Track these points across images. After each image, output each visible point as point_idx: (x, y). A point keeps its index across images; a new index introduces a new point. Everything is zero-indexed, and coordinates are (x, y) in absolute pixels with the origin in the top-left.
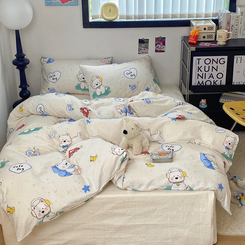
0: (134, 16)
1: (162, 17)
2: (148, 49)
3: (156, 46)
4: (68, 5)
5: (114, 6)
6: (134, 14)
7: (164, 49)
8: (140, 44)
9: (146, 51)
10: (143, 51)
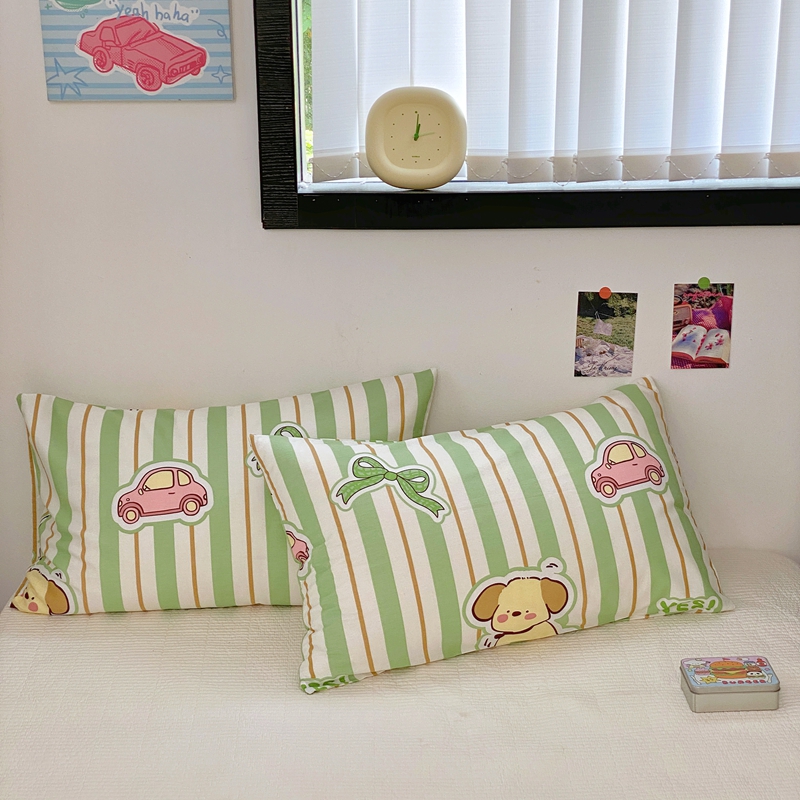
0: (555, 160)
1: (717, 174)
2: (632, 348)
3: (676, 332)
4: (180, 99)
5: (439, 105)
6: (553, 155)
7: (721, 347)
8: (584, 320)
9: (619, 359)
10: (601, 362)
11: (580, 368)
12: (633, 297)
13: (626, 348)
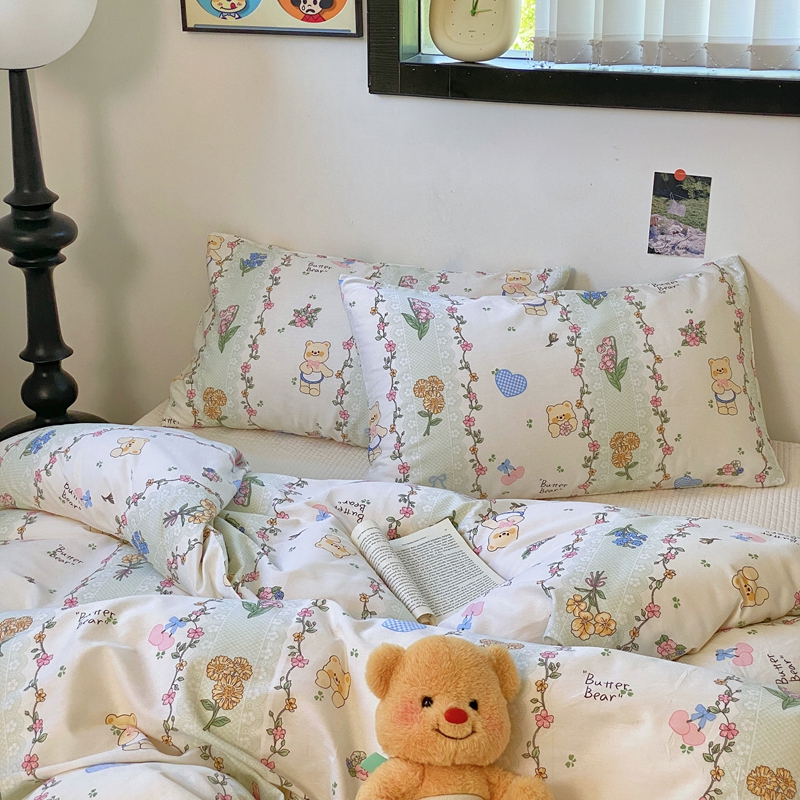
0: (644, 44)
2: (705, 230)
6: (642, 39)
8: (659, 199)
9: (691, 240)
10: (673, 242)
11: (654, 245)
12: (707, 181)
13: (698, 230)
